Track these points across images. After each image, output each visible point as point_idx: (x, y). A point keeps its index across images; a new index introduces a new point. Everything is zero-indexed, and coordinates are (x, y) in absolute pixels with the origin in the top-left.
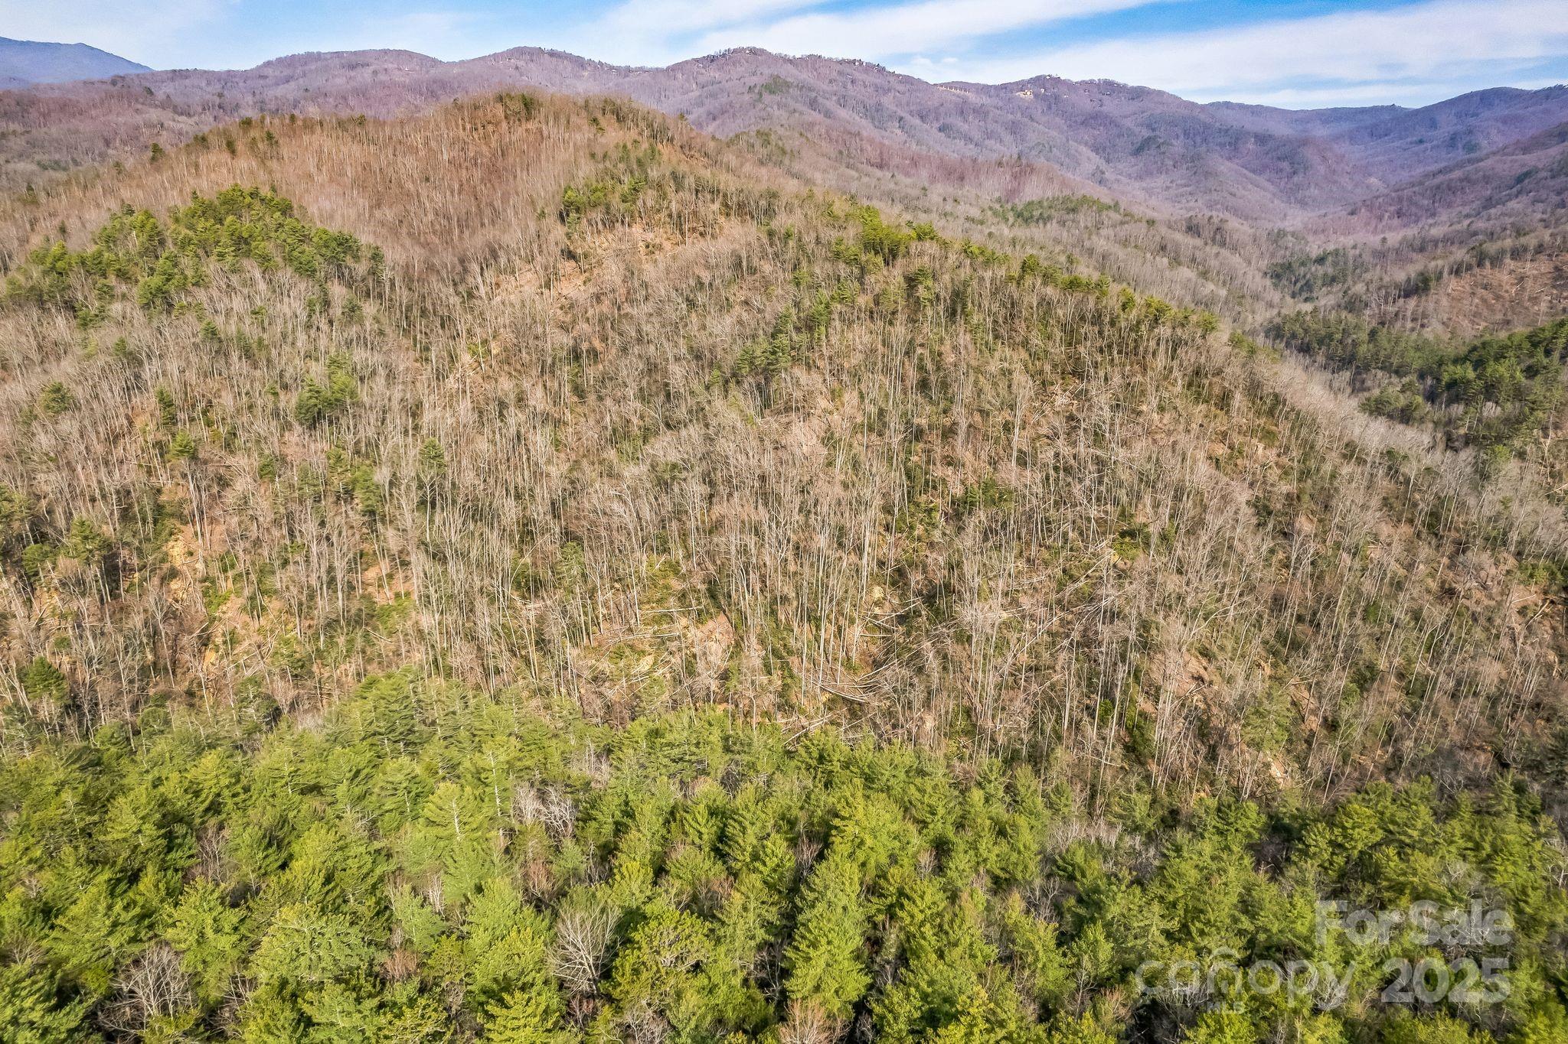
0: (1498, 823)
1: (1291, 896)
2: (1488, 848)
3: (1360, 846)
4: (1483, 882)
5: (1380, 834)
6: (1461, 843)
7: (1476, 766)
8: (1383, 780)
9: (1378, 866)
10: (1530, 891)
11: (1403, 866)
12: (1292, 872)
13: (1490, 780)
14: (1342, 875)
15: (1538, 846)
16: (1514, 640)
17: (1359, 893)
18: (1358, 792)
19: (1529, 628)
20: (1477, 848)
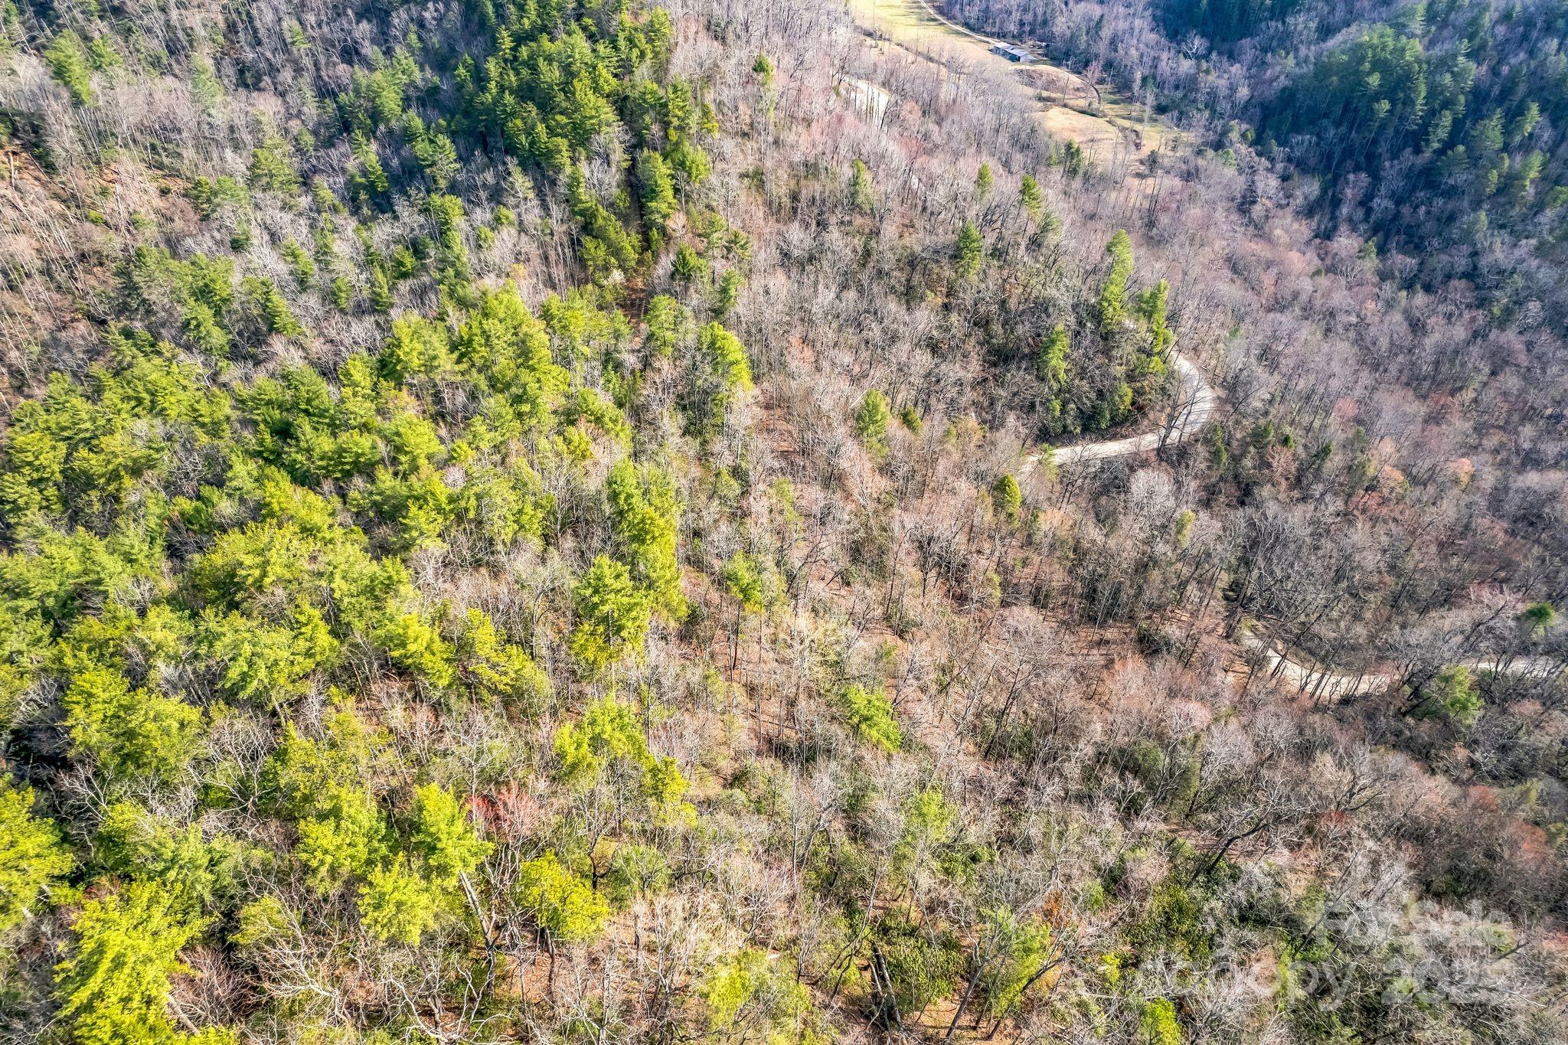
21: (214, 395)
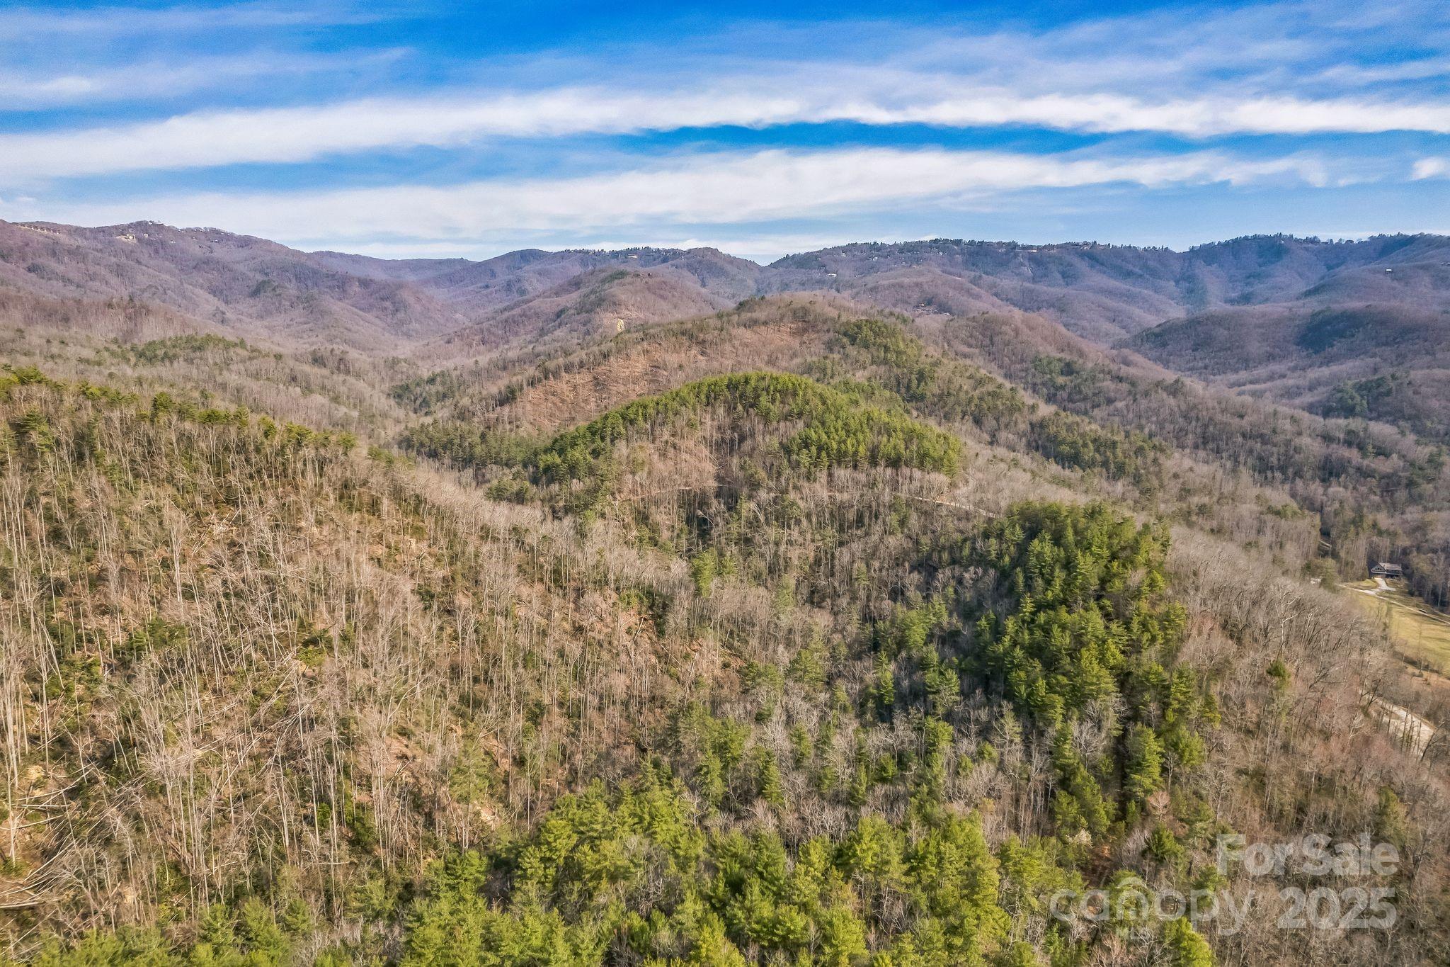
0: (649, 795)
1: (522, 919)
2: (647, 817)
3: (563, 853)
4: (650, 845)
5: (575, 837)
6: (630, 821)
7: (626, 758)
8: (567, 792)
9: (579, 864)
10: (679, 839)
11: (597, 856)
12: (518, 897)
13: (637, 766)
14: (556, 883)
15: (676, 803)
16: (628, 654)
17: (571, 892)
18: (552, 809)
19: (635, 643)
20: (641, 820)
21: (695, 834)
